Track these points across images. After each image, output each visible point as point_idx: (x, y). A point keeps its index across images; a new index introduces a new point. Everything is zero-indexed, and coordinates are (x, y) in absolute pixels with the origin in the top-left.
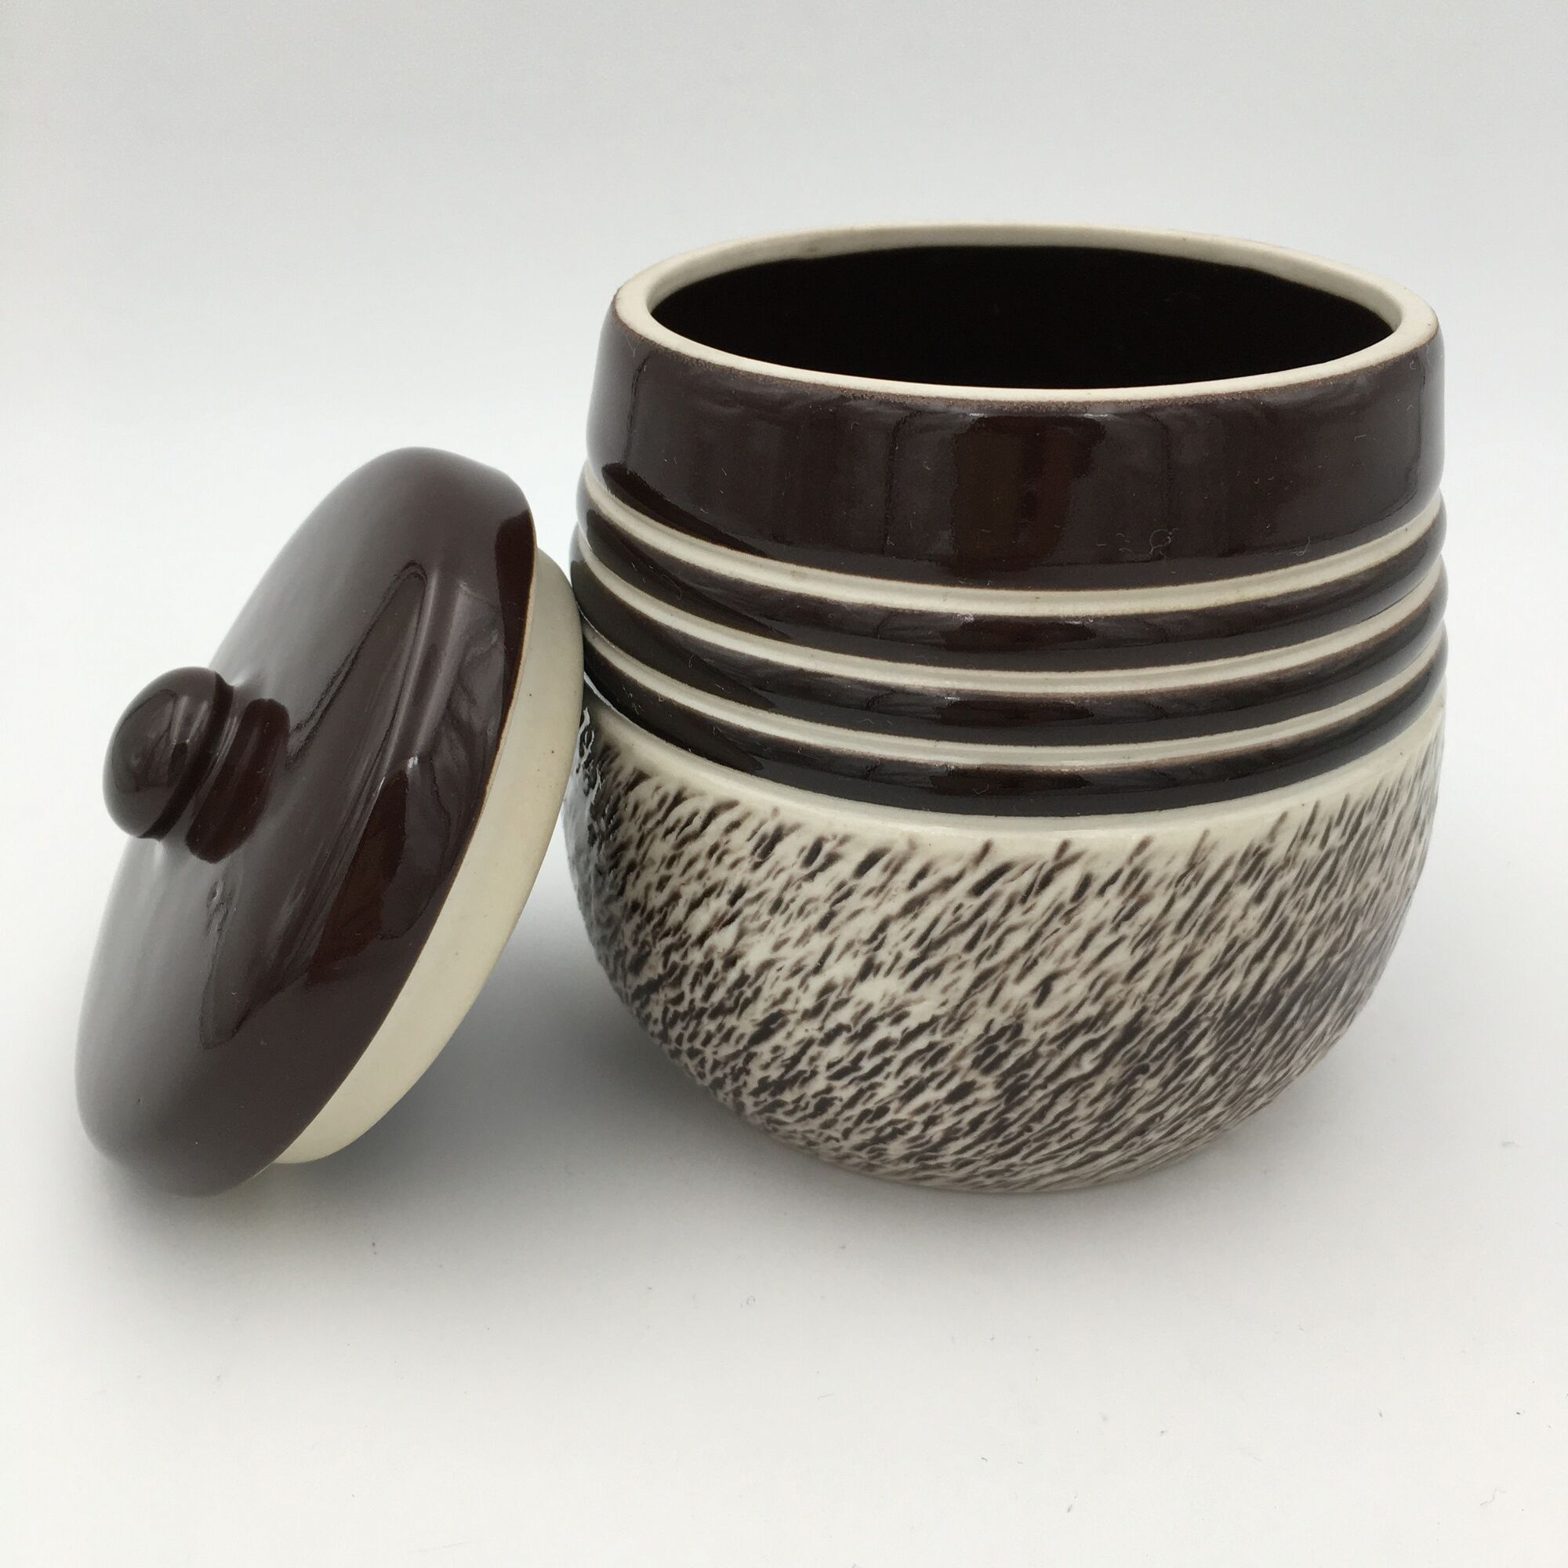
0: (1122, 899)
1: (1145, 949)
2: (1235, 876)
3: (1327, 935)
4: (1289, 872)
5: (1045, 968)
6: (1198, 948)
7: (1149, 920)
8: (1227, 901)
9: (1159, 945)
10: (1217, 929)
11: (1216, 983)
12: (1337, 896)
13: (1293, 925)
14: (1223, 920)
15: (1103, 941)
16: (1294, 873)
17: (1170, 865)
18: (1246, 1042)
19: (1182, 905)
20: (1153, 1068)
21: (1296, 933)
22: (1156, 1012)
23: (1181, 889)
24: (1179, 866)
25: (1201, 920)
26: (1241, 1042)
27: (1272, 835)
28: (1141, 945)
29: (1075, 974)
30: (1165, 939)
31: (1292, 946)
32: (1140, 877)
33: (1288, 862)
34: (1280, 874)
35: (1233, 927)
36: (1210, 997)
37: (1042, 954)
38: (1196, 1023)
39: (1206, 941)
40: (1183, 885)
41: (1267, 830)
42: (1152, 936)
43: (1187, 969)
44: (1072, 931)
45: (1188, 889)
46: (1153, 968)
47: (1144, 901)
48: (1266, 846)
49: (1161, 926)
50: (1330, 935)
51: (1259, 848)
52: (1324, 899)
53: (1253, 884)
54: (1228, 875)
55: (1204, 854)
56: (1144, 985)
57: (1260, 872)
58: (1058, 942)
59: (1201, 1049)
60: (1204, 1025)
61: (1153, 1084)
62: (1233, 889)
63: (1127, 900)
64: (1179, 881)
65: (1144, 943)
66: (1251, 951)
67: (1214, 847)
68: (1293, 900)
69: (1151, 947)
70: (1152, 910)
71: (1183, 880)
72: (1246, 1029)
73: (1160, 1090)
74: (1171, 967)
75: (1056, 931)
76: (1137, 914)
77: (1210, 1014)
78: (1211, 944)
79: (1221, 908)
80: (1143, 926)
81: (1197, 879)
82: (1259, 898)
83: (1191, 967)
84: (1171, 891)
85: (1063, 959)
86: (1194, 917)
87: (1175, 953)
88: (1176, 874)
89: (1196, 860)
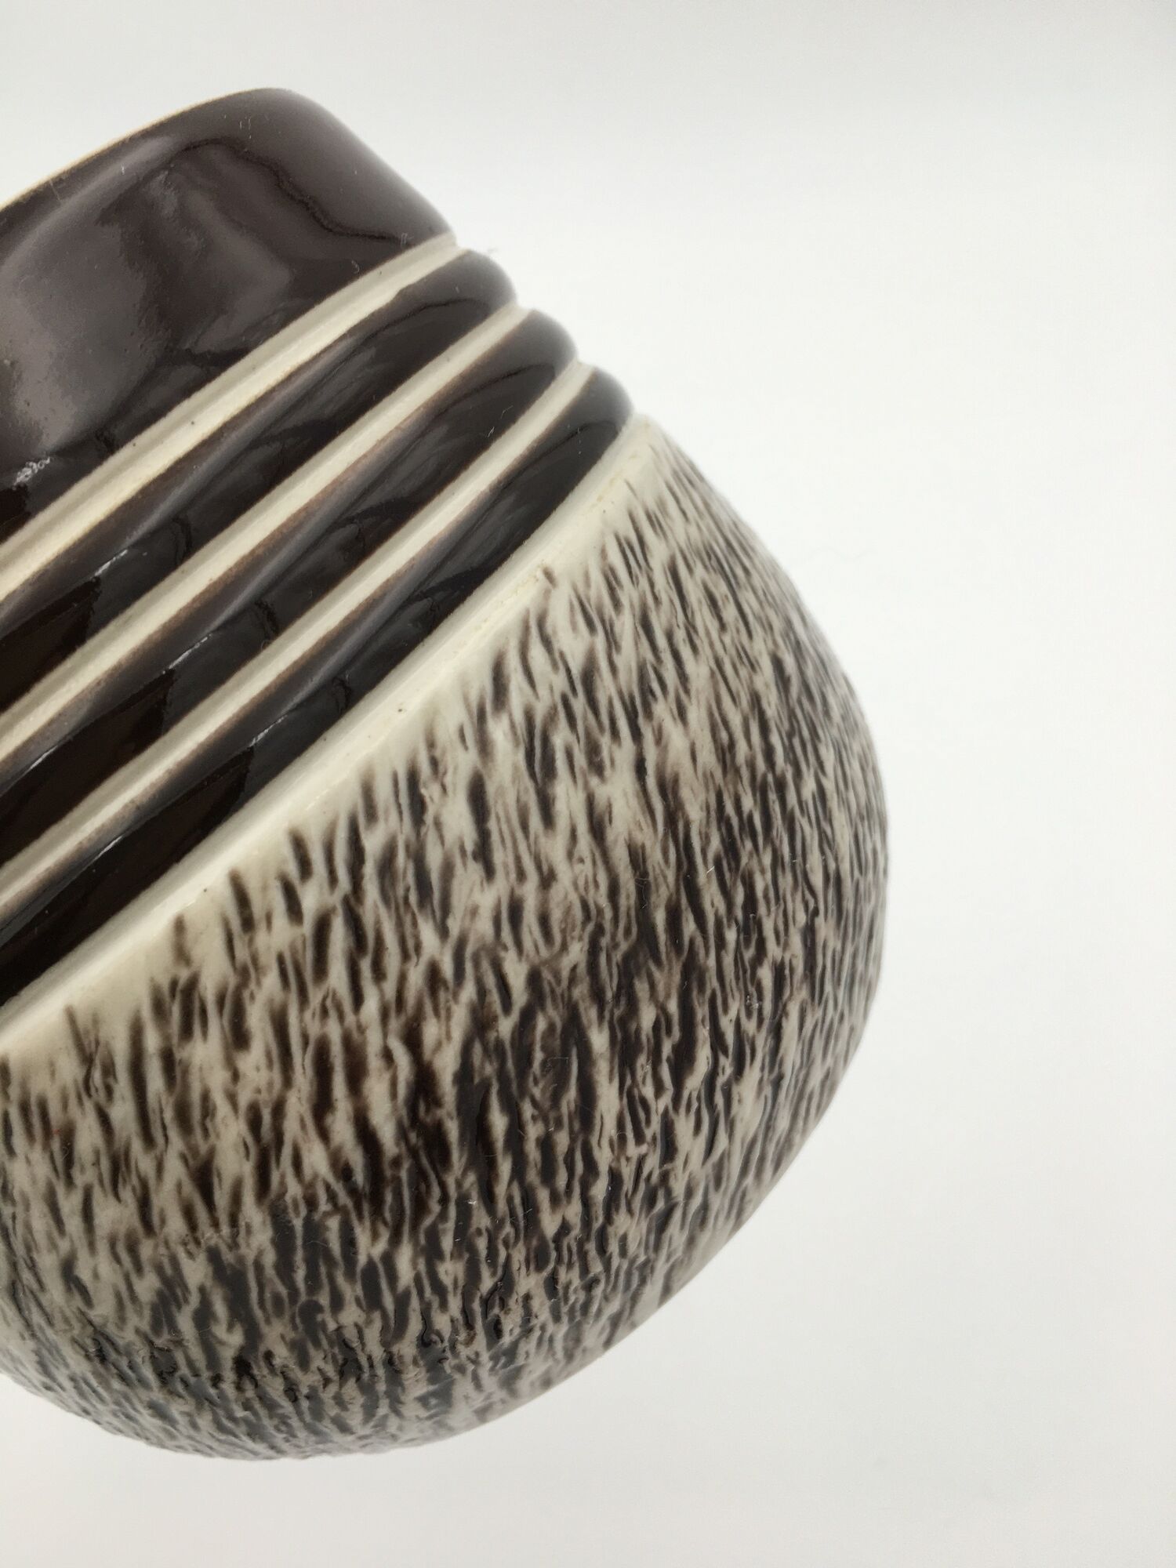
0: (38, 1147)
1: (129, 1188)
2: (167, 1038)
3: (443, 1013)
4: (259, 983)
5: (48, 1263)
6: (203, 1148)
7: (97, 1153)
8: (186, 1072)
9: (143, 1174)
10: (208, 1110)
11: (282, 1171)
12: (405, 956)
13: (347, 1041)
14: (206, 1097)
15: (70, 1204)
16: (271, 981)
17: (57, 1076)
18: (444, 1200)
19: (123, 1111)
20: (324, 1299)
21: (364, 1044)
22: (234, 1245)
23: (101, 1096)
24: (70, 1069)
25: (169, 1115)
26: (435, 1207)
27: (181, 954)
28: (120, 1186)
29: (83, 1255)
30: (144, 1163)
31: (374, 1062)
32: (35, 1110)
33: (246, 974)
34: (246, 994)
35: (232, 1098)
36: (294, 1189)
37: (29, 1249)
38: (313, 1230)
39: (206, 1132)
40: (97, 1090)
41: (167, 956)
42: (123, 1169)
43: (216, 1181)
44: (27, 1207)
45: (109, 1091)
46: (165, 1199)
47: (68, 1136)
48: (184, 975)
49: (122, 1151)
50: (449, 1010)
51: (174, 984)
52: (379, 974)
53: (205, 1034)
54: (152, 1041)
55: (92, 1038)
56: (176, 1225)
57: (204, 1012)
58: (28, 1227)
59: (369, 1247)
60: (334, 1224)
61: (351, 1315)
62: (180, 1054)
63: (47, 1146)
64: (87, 1088)
65: (120, 1180)
66: (298, 1104)
67: (96, 1021)
68: (308, 1015)
69: (135, 1180)
70: (88, 1137)
71: (91, 1084)
72: (423, 1187)
73: (377, 1316)
74: (189, 1189)
75: (14, 1217)
76: (76, 1155)
77: (324, 1206)
78: (218, 1136)
79: (186, 1087)
80: (97, 1163)
81: (109, 1070)
82: (239, 1038)
83: (219, 1175)
84: (89, 1105)
85: (54, 1246)
86: (154, 1118)
87: (175, 1170)
88: (75, 1081)
89: (88, 1051)
